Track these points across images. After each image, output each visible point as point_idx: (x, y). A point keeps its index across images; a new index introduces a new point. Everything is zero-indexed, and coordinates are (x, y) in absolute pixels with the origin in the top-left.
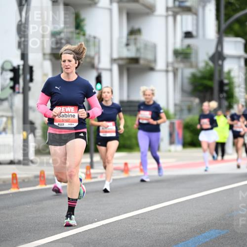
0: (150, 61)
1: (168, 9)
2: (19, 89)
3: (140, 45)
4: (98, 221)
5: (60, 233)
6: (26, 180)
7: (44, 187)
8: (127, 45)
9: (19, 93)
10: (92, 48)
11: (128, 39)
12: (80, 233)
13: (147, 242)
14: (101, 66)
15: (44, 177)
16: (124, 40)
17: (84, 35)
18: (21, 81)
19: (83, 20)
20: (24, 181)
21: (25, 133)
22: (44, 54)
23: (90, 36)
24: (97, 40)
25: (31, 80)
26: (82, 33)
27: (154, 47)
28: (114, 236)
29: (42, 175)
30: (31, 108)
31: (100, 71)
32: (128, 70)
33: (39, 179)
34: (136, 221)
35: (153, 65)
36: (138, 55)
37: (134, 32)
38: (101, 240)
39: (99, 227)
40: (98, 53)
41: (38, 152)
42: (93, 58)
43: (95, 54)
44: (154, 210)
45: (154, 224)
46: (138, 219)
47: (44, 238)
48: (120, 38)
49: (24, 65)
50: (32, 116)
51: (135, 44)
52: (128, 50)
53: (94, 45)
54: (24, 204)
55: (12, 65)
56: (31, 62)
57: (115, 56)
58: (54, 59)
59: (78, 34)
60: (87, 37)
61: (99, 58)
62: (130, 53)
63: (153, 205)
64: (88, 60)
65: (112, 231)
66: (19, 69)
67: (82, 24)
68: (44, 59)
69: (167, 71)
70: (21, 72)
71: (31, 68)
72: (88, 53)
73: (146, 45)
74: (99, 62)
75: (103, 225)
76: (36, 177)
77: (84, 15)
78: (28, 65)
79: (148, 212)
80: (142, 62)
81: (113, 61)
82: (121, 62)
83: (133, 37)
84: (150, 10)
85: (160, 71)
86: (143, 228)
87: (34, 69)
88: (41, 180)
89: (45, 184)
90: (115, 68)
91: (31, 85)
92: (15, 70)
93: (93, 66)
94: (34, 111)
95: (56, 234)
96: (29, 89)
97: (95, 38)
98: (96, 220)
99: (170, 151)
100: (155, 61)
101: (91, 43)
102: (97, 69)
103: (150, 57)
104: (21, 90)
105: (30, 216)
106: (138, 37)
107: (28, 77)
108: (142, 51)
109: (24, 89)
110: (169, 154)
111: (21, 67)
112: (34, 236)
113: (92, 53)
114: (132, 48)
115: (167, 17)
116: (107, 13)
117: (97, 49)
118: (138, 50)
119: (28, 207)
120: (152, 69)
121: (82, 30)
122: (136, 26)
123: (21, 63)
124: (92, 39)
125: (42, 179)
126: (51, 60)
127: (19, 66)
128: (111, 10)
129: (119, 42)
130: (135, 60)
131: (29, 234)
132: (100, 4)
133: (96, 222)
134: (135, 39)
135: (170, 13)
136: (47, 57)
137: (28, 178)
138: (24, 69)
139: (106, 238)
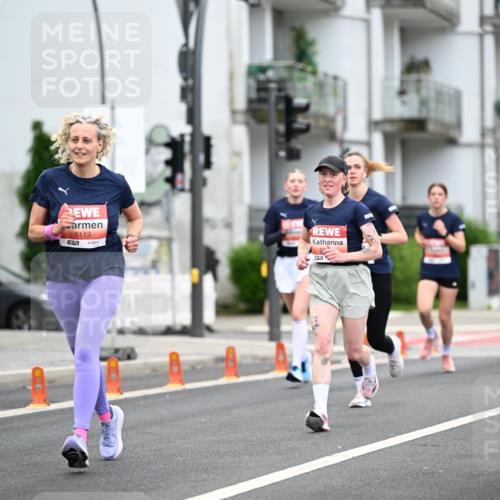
0: (447, 126)
1: (483, 20)
2: (183, 182)
3: (428, 92)
4: (345, 449)
5: (267, 473)
6: (198, 367)
7: (233, 380)
8: (402, 92)
9: (182, 190)
10: (331, 100)
11: (403, 82)
12: (307, 473)
13: (445, 492)
14: (349, 135)
15: (234, 359)
16: (396, 84)
17: (314, 73)
18: (187, 166)
19: (312, 43)
20: (193, 367)
21: (196, 272)
22: (234, 112)
23: (326, 75)
24: (340, 84)
25: (208, 164)
26: (309, 69)
27: (457, 97)
28: (377, 481)
29: (231, 356)
30: (208, 220)
31: (346, 146)
32: (404, 143)
33: (223, 365)
34: (420, 450)
35: (453, 134)
36: (424, 114)
37: (415, 68)
38: (350, 487)
39: (346, 461)
40: (343, 109)
41: (223, 309)
42: (333, 120)
43: (337, 112)
44: (458, 427)
45: (459, 456)
46: (425, 445)
47: (235, 483)
48: (387, 78)
49: (193, 135)
50: (210, 238)
51: (418, 91)
52: (404, 103)
53: (335, 94)
54: (193, 416)
55: (169, 135)
56: (207, 129)
57: (377, 115)
58: (253, 122)
59: (302, 70)
60: (320, 76)
61: (345, 120)
62: (408, 109)
63: (455, 418)
64: (322, 123)
65: (372, 470)
66: (182, 141)
67: (310, 50)
68: (234, 122)
69: (482, 146)
70: (187, 148)
71: (207, 140)
72: (323, 110)
73: (439, 94)
74: (345, 127)
75: (353, 458)
76: (218, 360)
77: (313, 32)
78: (201, 134)
79: (446, 431)
80: (431, 127)
81: (373, 125)
82: (389, 128)
83: (414, 77)
84: (448, 21)
85: (469, 145)
86: (435, 465)
87: (214, 142)
88: (227, 366)
89: (237, 375)
90: (378, 140)
91: (207, 174)
92: (175, 145)
93: (332, 136)
94: (214, 227)
95: (260, 476)
96: (204, 182)
97: (336, 78)
98: (339, 447)
99: (489, 308)
100: (458, 125)
101: (329, 90)
102: (342, 142)
103: (448, 117)
104: (187, 186)
105: (205, 439)
106: (423, 76)
107: (202, 158)
108: (432, 104)
109: (193, 182)
110: (487, 314)
111: (187, 139)
112: (213, 479)
113: (331, 110)
114: (412, 99)
115: (481, 36)
116: (360, 28)
117: (340, 102)
118: (423, 103)
119: (203, 420)
120: (452, 142)
121: (310, 63)
122: (420, 56)
123: (187, 129)
124: (330, 81)
125: (231, 364)
126: (247, 124)
127: (182, 136)
128: (368, 22)
129: (386, 88)
130: (418, 124)
131: (204, 476)
132: (347, 11)
133: (339, 451)
134: (419, 81)
135: (489, 28)
136: (240, 117)
137: (202, 363)
138: (192, 143)
139: (361, 484)
